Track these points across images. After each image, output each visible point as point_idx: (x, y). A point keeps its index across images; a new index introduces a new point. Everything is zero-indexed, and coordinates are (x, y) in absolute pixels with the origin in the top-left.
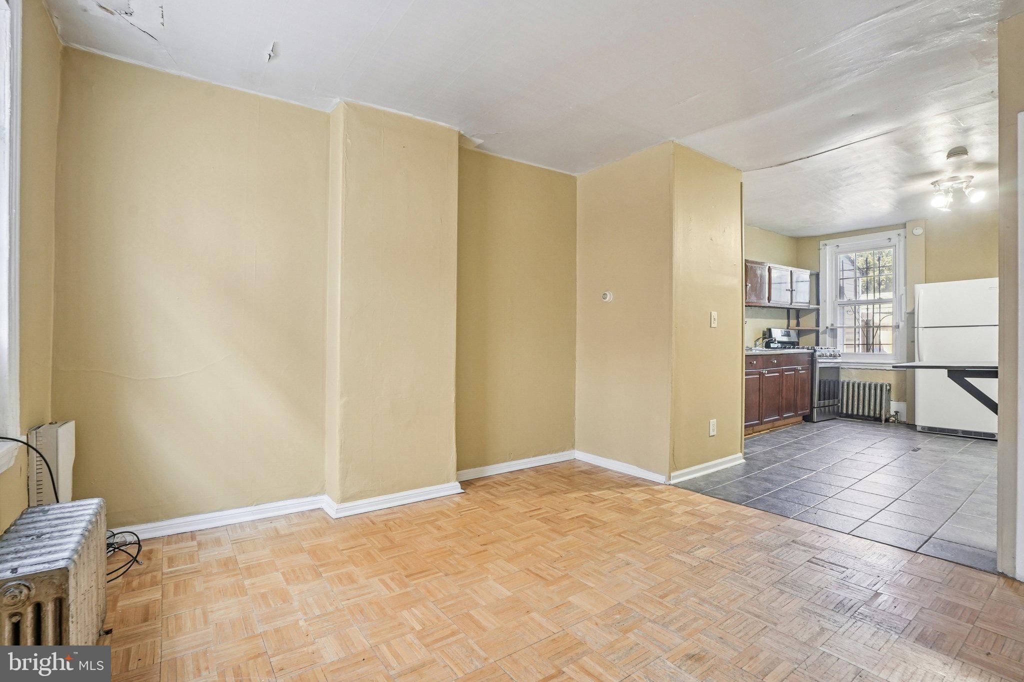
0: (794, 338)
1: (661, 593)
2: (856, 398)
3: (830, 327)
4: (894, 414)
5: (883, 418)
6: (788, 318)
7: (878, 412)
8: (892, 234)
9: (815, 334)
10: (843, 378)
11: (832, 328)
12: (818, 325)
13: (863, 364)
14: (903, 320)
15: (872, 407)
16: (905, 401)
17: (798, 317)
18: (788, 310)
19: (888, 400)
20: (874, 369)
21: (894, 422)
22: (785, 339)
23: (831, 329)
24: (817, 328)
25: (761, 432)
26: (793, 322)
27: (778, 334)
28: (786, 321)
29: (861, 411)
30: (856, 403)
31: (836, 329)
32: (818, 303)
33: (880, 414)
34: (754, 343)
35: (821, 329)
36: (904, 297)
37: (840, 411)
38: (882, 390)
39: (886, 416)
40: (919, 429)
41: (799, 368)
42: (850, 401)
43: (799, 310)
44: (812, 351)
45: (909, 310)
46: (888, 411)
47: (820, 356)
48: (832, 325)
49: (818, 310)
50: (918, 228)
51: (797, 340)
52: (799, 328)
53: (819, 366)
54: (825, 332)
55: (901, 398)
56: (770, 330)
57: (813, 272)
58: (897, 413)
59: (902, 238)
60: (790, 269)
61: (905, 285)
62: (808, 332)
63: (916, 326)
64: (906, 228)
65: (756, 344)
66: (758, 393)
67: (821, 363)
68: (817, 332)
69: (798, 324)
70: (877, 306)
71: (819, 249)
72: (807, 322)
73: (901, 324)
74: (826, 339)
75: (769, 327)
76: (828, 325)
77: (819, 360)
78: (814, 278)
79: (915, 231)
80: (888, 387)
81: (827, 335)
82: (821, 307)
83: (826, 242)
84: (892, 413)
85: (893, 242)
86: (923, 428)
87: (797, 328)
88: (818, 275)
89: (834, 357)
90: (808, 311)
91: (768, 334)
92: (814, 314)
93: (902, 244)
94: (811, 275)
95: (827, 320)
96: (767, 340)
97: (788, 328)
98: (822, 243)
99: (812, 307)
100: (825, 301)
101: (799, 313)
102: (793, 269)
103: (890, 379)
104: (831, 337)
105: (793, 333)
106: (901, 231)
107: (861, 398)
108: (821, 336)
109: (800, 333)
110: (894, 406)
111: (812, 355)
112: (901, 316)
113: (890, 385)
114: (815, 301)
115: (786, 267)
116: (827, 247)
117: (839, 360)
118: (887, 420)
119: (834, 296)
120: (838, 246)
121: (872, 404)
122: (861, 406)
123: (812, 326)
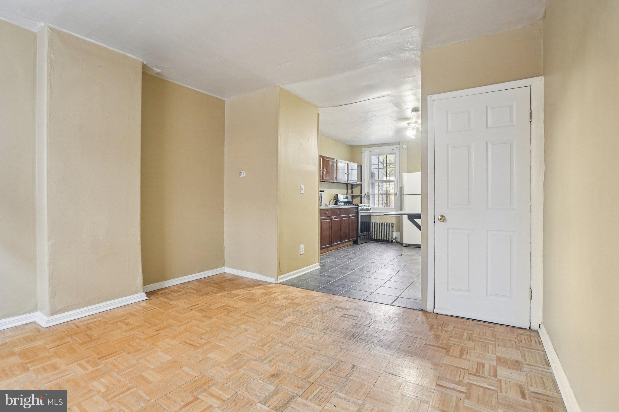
0: (350, 200)
1: (262, 344)
2: (378, 231)
3: (367, 194)
4: (395, 238)
6: (347, 189)
8: (394, 147)
10: (373, 220)
11: (368, 194)
12: (361, 193)
15: (385, 235)
16: (399, 232)
17: (352, 189)
18: (347, 184)
19: (393, 231)
21: (395, 242)
22: (346, 200)
24: (361, 194)
25: (332, 251)
26: (350, 191)
27: (341, 198)
28: (346, 190)
29: (380, 237)
30: (378, 233)
31: (370, 195)
32: (361, 182)
33: (389, 238)
34: (329, 202)
35: (363, 195)
36: (399, 179)
37: (371, 238)
38: (389, 226)
39: (391, 239)
40: (404, 245)
41: (351, 215)
42: (376, 232)
44: (357, 206)
45: (401, 186)
46: (392, 237)
47: (361, 209)
48: (368, 193)
49: (361, 185)
50: (405, 145)
51: (351, 201)
52: (353, 194)
53: (360, 214)
54: (364, 197)
55: (398, 230)
56: (337, 195)
59: (398, 149)
60: (347, 162)
61: (400, 173)
62: (357, 196)
63: (403, 194)
64: (399, 145)
65: (329, 203)
66: (329, 230)
67: (362, 213)
68: (361, 196)
69: (352, 193)
70: (388, 183)
71: (362, 153)
72: (356, 191)
73: (397, 193)
74: (365, 200)
75: (337, 194)
77: (361, 212)
78: (360, 167)
79: (403, 147)
80: (392, 225)
82: (363, 183)
83: (365, 149)
84: (394, 238)
85: (395, 151)
86: (406, 244)
87: (351, 194)
88: (361, 166)
89: (368, 209)
90: (357, 185)
91: (336, 197)
92: (360, 186)
93: (398, 152)
94: (358, 166)
95: (366, 190)
96: (335, 201)
97: (347, 194)
98: (363, 149)
99: (358, 183)
100: (365, 180)
101: (352, 186)
102: (349, 163)
103: (392, 220)
104: (367, 199)
105: (349, 197)
106: (398, 146)
107: (381, 231)
108: (363, 199)
109: (353, 197)
110: (395, 234)
111: (357, 209)
112: (398, 190)
113: (393, 224)
114: (360, 181)
115: (345, 161)
116: (366, 152)
117: (371, 211)
118: (392, 241)
119: (369, 178)
120: (371, 151)
121: (385, 233)
122: (380, 235)
123: (359, 193)
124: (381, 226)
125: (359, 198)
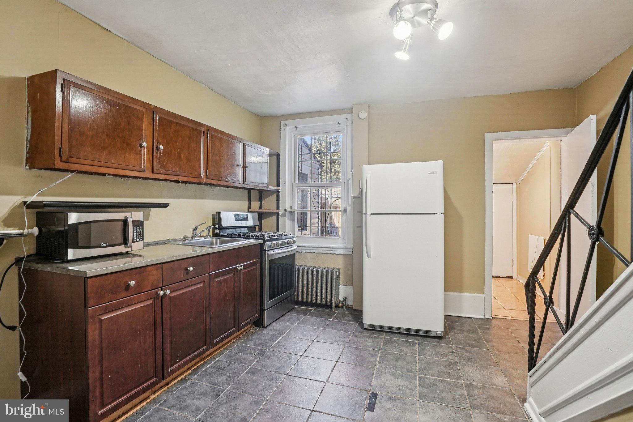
0: (254, 223)
2: (310, 286)
3: (288, 210)
4: (343, 300)
5: (334, 305)
6: (249, 200)
7: (329, 300)
8: (341, 118)
9: (275, 216)
10: (299, 262)
11: (291, 210)
12: (278, 208)
13: (316, 248)
14: (350, 204)
15: (324, 295)
16: (351, 285)
17: (260, 199)
18: (249, 190)
19: (338, 285)
20: (325, 253)
21: (342, 307)
22: (243, 224)
23: (290, 212)
24: (277, 211)
26: (255, 204)
28: (247, 203)
29: (314, 298)
30: (310, 290)
31: (294, 212)
32: (278, 185)
33: (331, 301)
34: (191, 232)
35: (281, 212)
36: (350, 181)
37: (296, 299)
38: (332, 276)
39: (335, 302)
40: (366, 326)
41: (240, 267)
42: (305, 289)
43: (262, 192)
44: (261, 241)
45: (355, 195)
46: (337, 296)
47: (270, 246)
48: (291, 208)
49: (278, 192)
50: (362, 111)
51: (258, 224)
52: (261, 210)
53: (269, 258)
54: (284, 215)
55: (349, 283)
56: (219, 214)
57: (274, 152)
58: (345, 298)
59: (349, 122)
61: (352, 168)
62: (269, 215)
63: (364, 212)
64: (353, 113)
65: (193, 233)
68: (278, 214)
69: (261, 207)
70: (329, 190)
71: (280, 129)
72: (269, 205)
73: (349, 209)
74: (285, 222)
75: (218, 210)
76: (288, 208)
77: (270, 252)
78: (275, 157)
79: (360, 115)
80: (338, 273)
81: (286, 218)
82: (281, 189)
83: (286, 122)
84: (341, 299)
85: (343, 126)
86: (369, 325)
88: (278, 155)
89: (288, 244)
90: (271, 192)
91: (217, 218)
92: (275, 195)
93: (349, 128)
94: (270, 155)
95: (286, 203)
97: (248, 211)
98: (283, 123)
99: (271, 188)
100: (285, 183)
101: (262, 194)
103: (339, 264)
104: (290, 221)
105: (254, 216)
106: (349, 116)
107: (315, 285)
108: (281, 219)
109: (261, 216)
110: (344, 291)
111: (262, 245)
112: (348, 201)
113: (339, 270)
114: (275, 183)
116: (287, 128)
117: (294, 247)
118: (337, 307)
119: (293, 179)
120: (296, 127)
121: (324, 291)
122: (314, 294)
123: (273, 208)
124: (315, 275)
125: (274, 218)
